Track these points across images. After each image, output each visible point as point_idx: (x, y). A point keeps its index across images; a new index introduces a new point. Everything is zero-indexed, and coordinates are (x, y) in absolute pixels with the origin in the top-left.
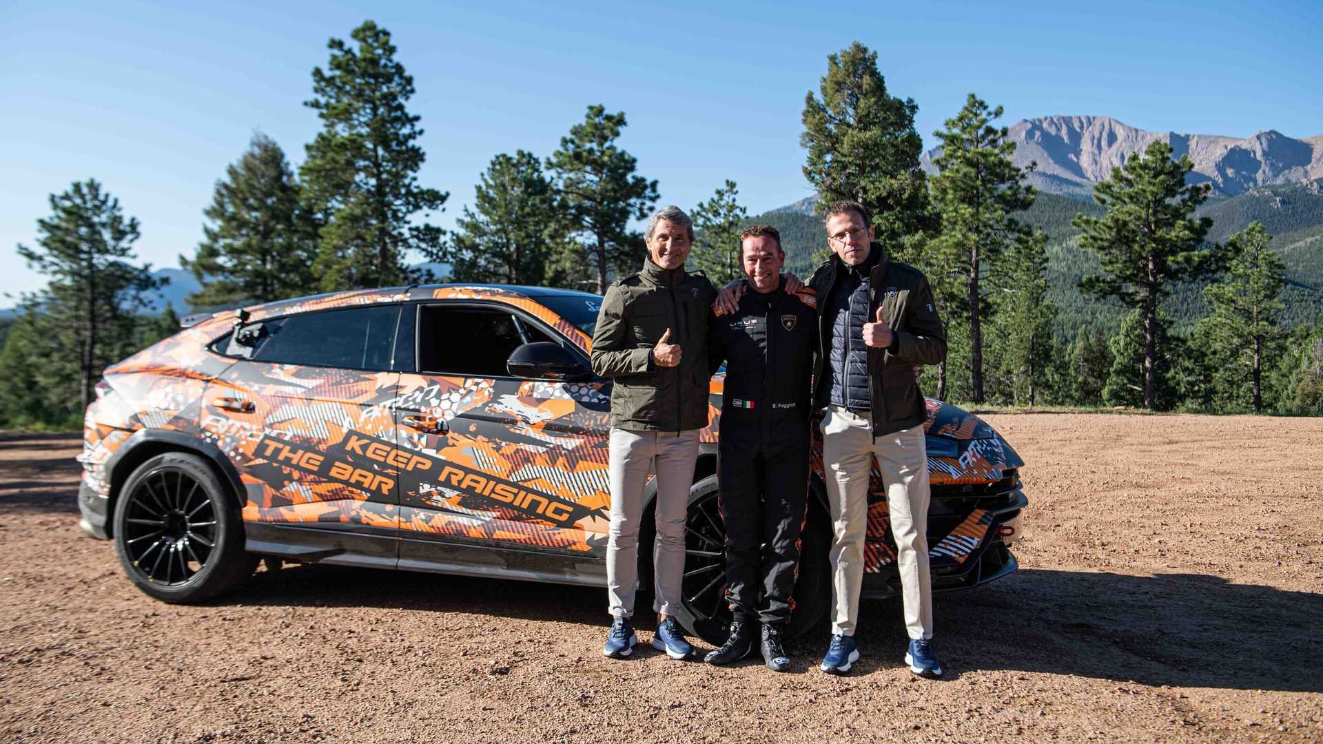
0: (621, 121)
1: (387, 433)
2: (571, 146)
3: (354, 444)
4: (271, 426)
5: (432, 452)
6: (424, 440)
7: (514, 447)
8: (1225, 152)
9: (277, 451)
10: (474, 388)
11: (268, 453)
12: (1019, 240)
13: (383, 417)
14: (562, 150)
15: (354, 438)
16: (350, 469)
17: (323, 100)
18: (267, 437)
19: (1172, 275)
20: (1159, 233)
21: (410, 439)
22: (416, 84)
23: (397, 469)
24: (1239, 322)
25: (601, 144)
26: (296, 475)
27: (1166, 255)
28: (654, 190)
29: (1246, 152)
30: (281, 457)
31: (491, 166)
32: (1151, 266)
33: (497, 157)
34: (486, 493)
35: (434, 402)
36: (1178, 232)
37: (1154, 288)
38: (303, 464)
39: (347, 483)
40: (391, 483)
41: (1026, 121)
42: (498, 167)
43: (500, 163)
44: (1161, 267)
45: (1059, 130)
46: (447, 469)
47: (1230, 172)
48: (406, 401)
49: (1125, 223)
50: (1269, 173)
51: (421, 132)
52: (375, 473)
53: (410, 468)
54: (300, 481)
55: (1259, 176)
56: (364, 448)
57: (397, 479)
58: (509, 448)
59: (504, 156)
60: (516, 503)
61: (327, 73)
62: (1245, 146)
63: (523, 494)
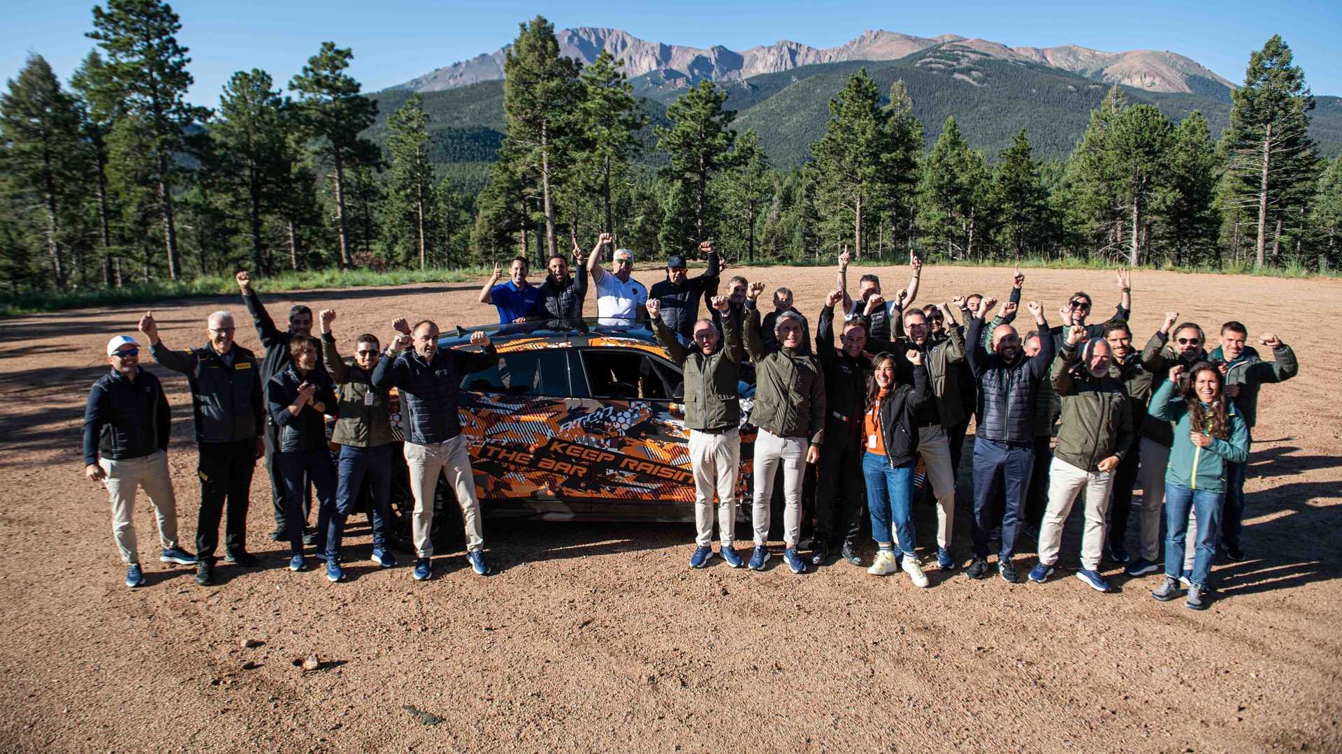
0: (348, 54)
1: (581, 439)
2: (310, 74)
3: (555, 446)
4: (490, 436)
5: (615, 450)
6: (608, 443)
7: (672, 445)
8: (693, 58)
9: (496, 453)
10: (638, 408)
11: (490, 454)
12: (635, 150)
13: (577, 429)
14: (302, 75)
15: (556, 443)
16: (554, 462)
17: (101, 32)
18: (487, 444)
19: (715, 167)
20: (708, 140)
21: (598, 442)
22: (181, 21)
23: (589, 461)
24: (742, 191)
25: (333, 72)
26: (512, 467)
27: (712, 154)
28: (374, 108)
29: (705, 59)
30: (500, 457)
31: (231, 81)
32: (702, 161)
33: (237, 74)
34: (654, 473)
35: (613, 418)
36: (719, 141)
37: (703, 175)
38: (517, 460)
39: (551, 471)
40: (585, 470)
41: (568, 30)
42: (238, 82)
43: (240, 79)
44: (708, 162)
45: (589, 37)
46: (626, 460)
47: (696, 71)
48: (592, 418)
49: (688, 134)
50: (719, 74)
51: (189, 61)
52: (573, 464)
53: (599, 460)
54: (516, 471)
55: (713, 75)
56: (564, 449)
57: (589, 467)
58: (669, 446)
59: (242, 73)
60: (675, 478)
61: (106, 11)
62: (705, 55)
63: (679, 472)
